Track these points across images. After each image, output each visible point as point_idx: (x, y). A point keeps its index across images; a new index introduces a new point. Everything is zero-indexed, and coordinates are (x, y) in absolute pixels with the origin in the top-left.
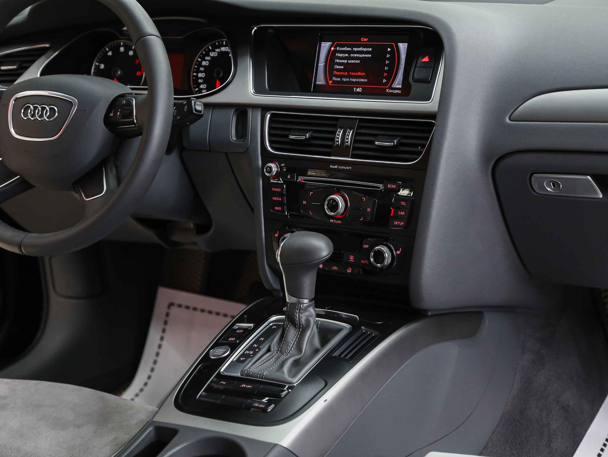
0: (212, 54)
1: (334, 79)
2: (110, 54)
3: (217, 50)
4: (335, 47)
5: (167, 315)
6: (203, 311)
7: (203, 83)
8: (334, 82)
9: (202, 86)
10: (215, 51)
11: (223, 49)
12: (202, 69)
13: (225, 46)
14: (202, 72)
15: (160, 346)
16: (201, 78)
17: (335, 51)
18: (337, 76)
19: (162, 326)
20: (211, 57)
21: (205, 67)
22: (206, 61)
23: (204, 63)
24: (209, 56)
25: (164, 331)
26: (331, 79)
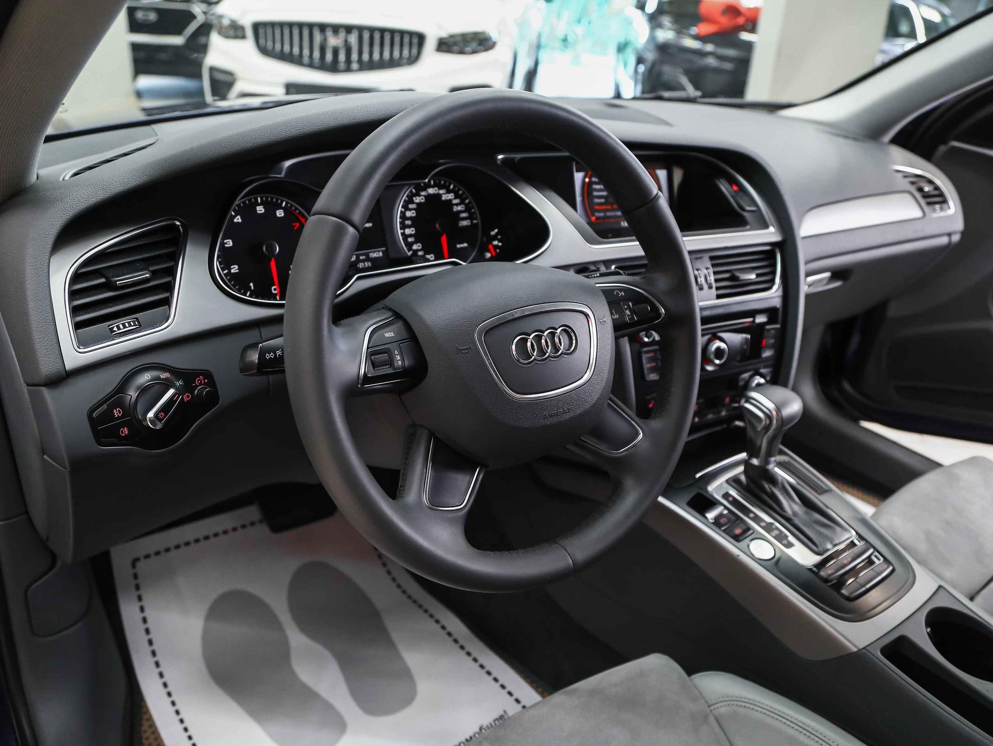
0: (417, 200)
1: (598, 214)
2: (238, 219)
3: (423, 193)
4: (590, 178)
5: (136, 576)
6: (177, 547)
7: (415, 242)
8: (597, 218)
9: (415, 247)
10: (420, 196)
11: (431, 191)
12: (408, 222)
13: (433, 187)
14: (409, 227)
15: (145, 620)
16: (410, 236)
17: (591, 183)
18: (599, 211)
19: (135, 594)
20: (417, 204)
21: (410, 218)
22: (410, 210)
23: (408, 214)
24: (412, 202)
25: (140, 598)
26: (593, 215)
